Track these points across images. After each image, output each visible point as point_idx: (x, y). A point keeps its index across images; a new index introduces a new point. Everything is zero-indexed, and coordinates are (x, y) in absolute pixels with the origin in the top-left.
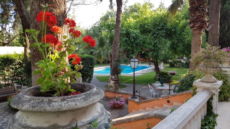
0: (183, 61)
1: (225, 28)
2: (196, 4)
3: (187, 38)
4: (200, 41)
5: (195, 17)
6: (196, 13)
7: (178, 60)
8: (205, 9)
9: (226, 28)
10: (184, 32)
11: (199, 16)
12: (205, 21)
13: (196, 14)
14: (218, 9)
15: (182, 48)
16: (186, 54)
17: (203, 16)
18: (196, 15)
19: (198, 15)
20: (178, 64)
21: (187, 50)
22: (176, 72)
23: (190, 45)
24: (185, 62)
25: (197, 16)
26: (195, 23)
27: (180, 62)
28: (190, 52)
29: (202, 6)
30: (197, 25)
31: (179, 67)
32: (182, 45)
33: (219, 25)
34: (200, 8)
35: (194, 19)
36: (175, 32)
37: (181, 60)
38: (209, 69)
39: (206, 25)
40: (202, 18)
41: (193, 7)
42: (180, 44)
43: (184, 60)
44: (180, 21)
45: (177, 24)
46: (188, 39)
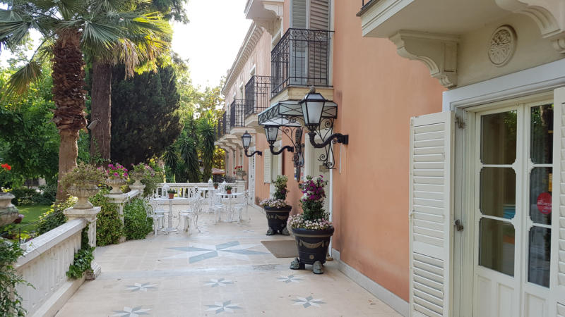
0: (38, 191)
1: (123, 123)
2: (66, 84)
3: (48, 139)
4: (74, 149)
5: (64, 107)
6: (65, 100)
7: (26, 187)
8: (82, 95)
9: (126, 125)
10: (42, 125)
11: (72, 105)
12: (82, 116)
13: (65, 102)
14: (107, 92)
15: (37, 160)
16: (47, 173)
17: (78, 108)
18: (65, 104)
19: (69, 103)
20: (27, 197)
21: (50, 164)
22: (23, 216)
23: (56, 155)
24: (42, 192)
25: (68, 106)
26: (66, 118)
27: (32, 192)
28: (56, 170)
29: (76, 90)
30: (68, 122)
31: (29, 205)
32: (37, 154)
33: (110, 120)
34: (73, 92)
35: (62, 110)
36: (21, 125)
37: (34, 188)
38: (83, 192)
39: (85, 123)
40: (77, 110)
41: (60, 88)
42: (33, 151)
43: (41, 188)
44: (31, 100)
45: (24, 107)
46: (51, 142)
